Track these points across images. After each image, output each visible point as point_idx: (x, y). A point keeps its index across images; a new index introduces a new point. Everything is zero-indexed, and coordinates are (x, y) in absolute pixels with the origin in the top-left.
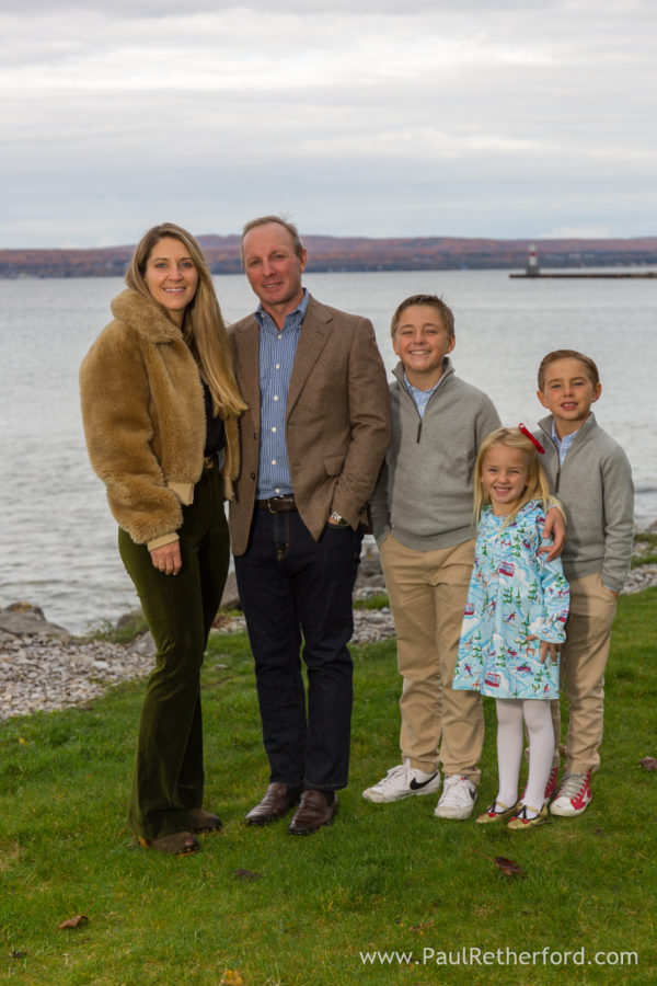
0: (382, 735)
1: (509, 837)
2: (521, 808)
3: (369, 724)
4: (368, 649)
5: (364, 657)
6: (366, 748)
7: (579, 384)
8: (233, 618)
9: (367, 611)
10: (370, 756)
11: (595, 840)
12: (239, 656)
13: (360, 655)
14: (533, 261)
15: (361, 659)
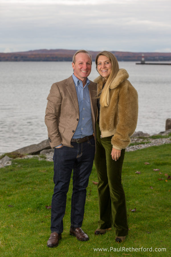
14: (143, 59)
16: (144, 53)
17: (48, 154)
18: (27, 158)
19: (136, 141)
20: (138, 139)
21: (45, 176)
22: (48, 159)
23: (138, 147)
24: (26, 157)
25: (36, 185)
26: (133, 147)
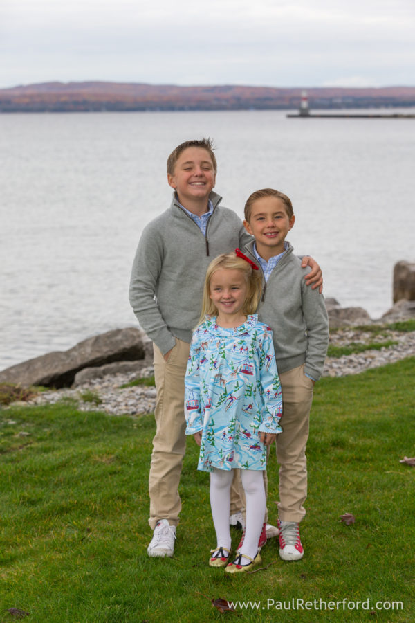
0: (140, 494)
1: (231, 580)
2: (238, 555)
3: (131, 484)
4: (142, 420)
5: (138, 426)
6: (126, 505)
7: (279, 217)
8: (39, 393)
9: (146, 388)
10: (128, 511)
11: (299, 583)
12: (40, 424)
13: (135, 425)
14: (304, 104)
15: (135, 428)
16: (308, 90)
17: (98, 380)
18: (44, 401)
19: (352, 338)
20: (358, 332)
21: (116, 478)
22: (107, 403)
23: (366, 359)
24: (39, 400)
25: (92, 516)
26: (351, 361)
